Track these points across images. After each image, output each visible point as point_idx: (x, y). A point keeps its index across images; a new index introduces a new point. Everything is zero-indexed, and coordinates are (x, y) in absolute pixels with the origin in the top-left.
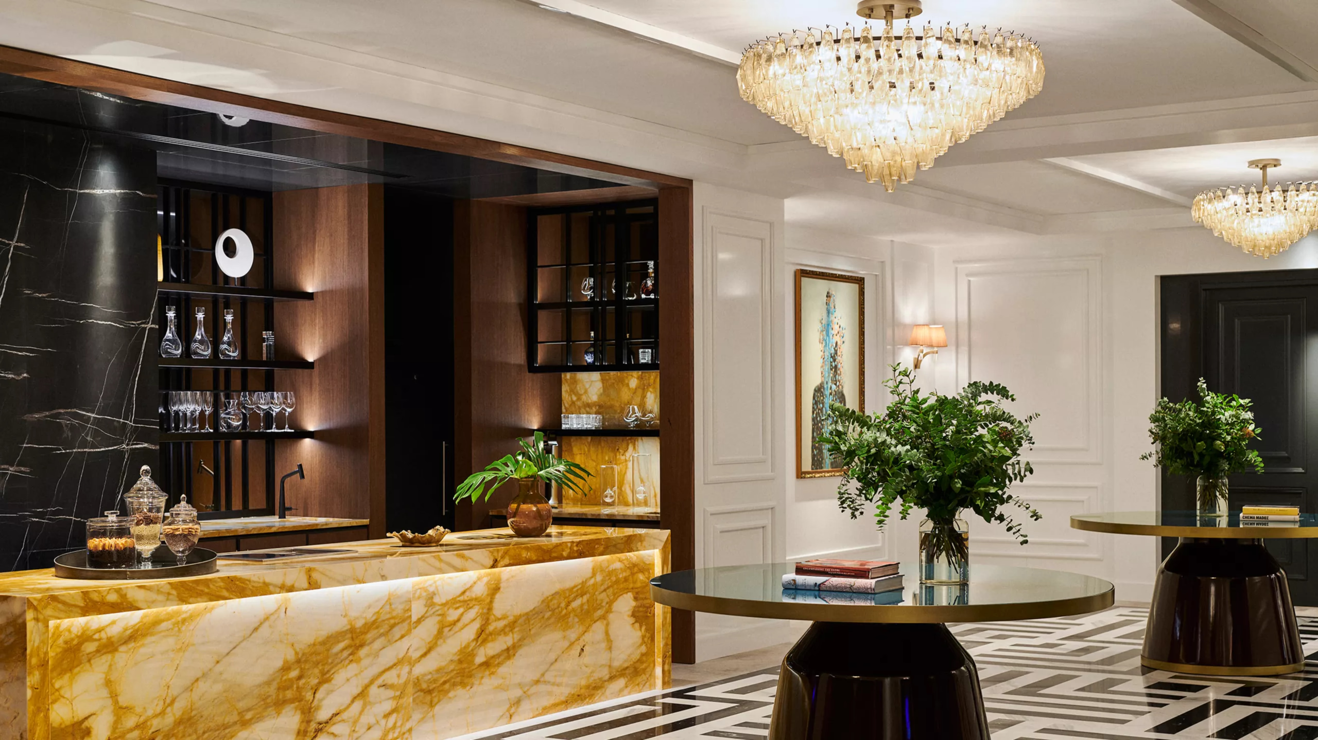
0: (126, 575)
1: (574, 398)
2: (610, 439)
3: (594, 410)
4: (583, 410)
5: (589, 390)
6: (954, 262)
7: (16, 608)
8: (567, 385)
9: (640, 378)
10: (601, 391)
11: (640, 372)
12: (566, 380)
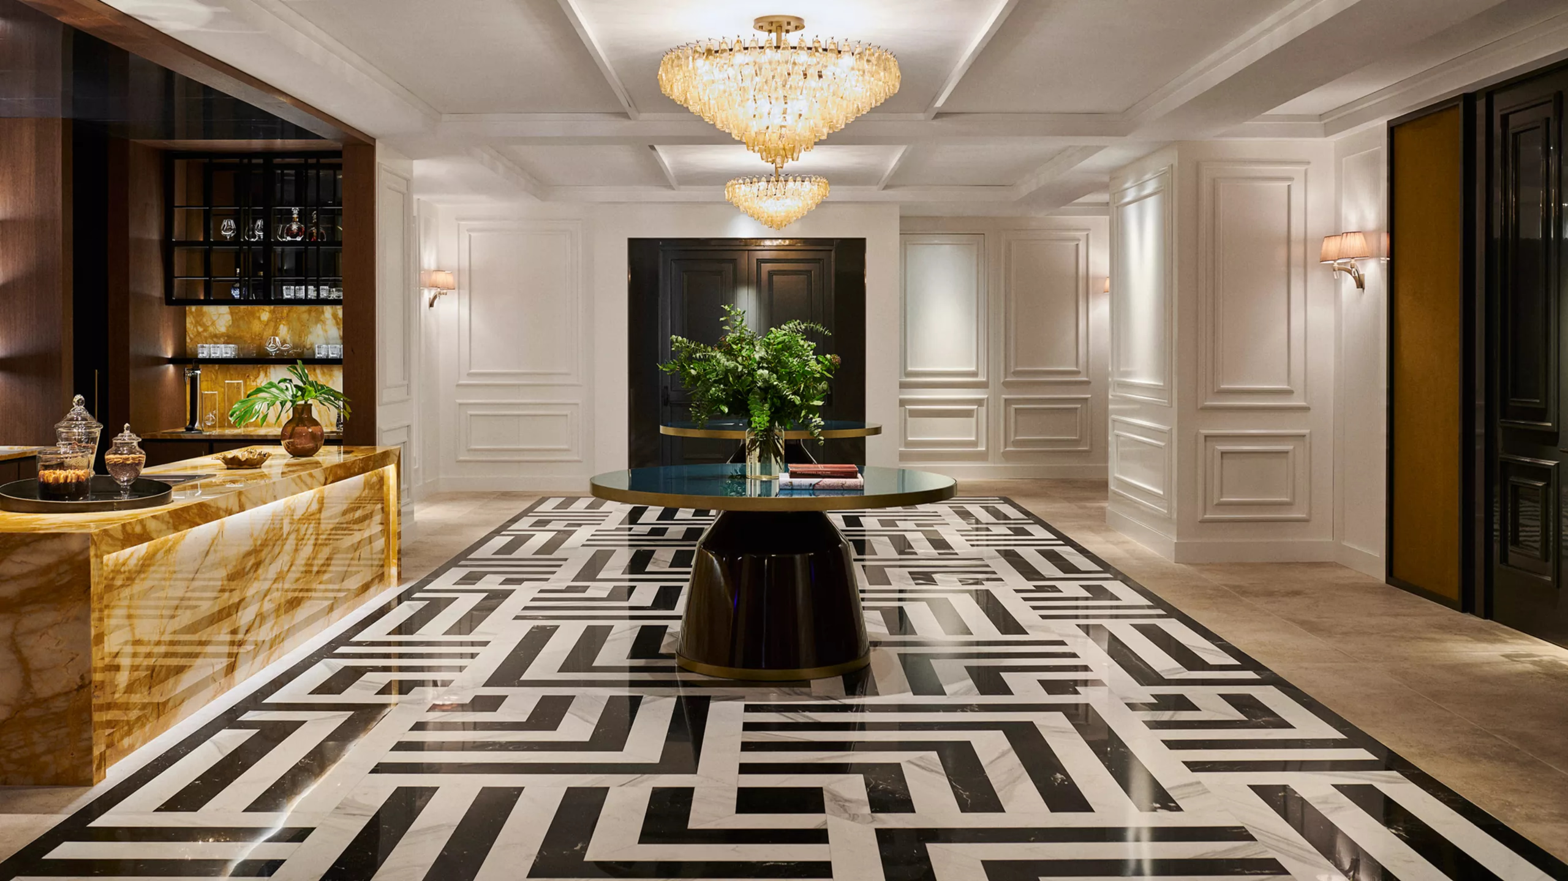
0: (113, 506)
1: (200, 329)
2: (240, 366)
3: (222, 340)
4: (210, 340)
5: (216, 322)
6: (457, 219)
7: (75, 545)
8: (191, 317)
9: (272, 312)
10: (231, 323)
11: (272, 307)
12: (191, 312)
